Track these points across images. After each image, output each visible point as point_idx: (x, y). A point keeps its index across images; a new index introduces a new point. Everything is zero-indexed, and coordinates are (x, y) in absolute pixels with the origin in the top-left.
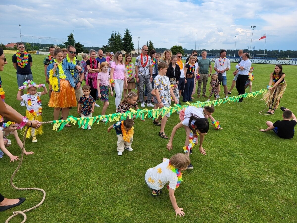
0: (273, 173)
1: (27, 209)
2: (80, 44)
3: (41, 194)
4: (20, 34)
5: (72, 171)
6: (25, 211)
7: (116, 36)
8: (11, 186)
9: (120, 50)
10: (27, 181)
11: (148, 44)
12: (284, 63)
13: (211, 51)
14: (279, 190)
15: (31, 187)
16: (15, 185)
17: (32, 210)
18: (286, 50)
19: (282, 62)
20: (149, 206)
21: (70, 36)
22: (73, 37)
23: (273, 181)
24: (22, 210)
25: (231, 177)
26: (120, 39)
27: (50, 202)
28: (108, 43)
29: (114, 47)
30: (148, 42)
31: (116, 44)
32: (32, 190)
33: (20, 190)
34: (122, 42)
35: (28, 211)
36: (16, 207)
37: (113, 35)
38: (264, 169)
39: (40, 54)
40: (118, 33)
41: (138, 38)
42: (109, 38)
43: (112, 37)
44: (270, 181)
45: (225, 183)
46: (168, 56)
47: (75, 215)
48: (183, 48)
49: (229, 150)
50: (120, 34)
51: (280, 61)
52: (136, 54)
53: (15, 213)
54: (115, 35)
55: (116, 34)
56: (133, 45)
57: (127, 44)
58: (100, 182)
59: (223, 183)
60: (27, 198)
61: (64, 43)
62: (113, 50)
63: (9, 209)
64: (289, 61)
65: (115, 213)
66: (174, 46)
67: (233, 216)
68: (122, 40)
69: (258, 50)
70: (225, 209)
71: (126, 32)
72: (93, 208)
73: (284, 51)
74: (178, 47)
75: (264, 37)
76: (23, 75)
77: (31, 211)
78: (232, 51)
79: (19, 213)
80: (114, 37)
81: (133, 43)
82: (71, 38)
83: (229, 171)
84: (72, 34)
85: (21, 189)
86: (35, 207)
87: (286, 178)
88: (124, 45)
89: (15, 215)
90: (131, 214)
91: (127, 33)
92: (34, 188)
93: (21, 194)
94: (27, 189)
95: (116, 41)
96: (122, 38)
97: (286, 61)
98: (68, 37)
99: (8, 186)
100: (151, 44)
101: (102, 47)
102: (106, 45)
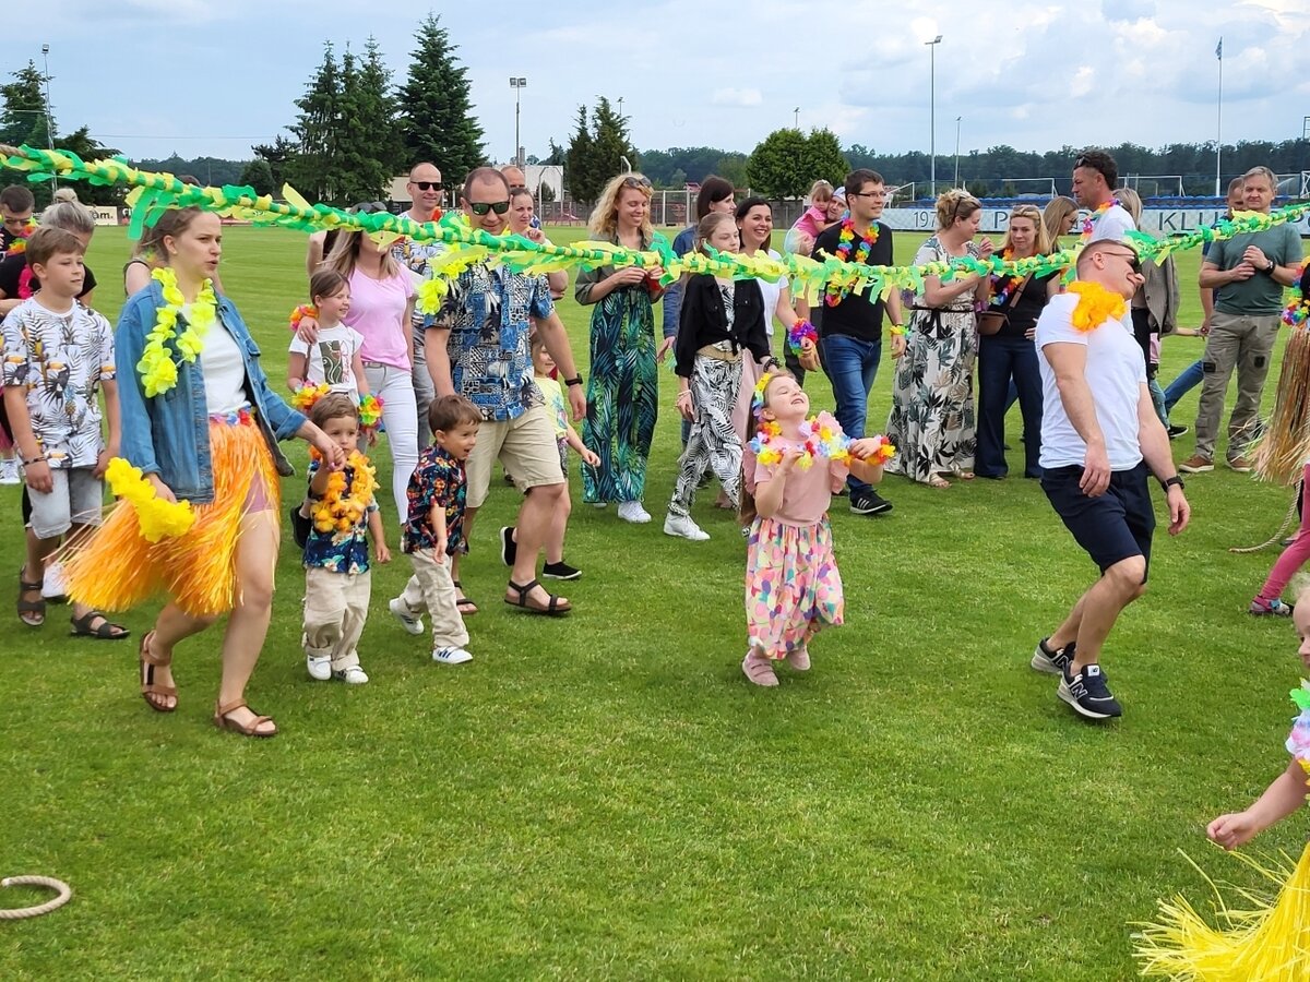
2: (93, 143)
7: (349, 79)
11: (589, 123)
13: (1050, 156)
22: (41, 91)
26: (384, 96)
28: (292, 129)
29: (341, 154)
30: (591, 112)
31: (352, 131)
34: (397, 115)
37: (330, 69)
40: (367, 51)
41: (512, 82)
42: (304, 91)
43: (325, 82)
50: (380, 61)
54: (341, 70)
55: (349, 60)
56: (480, 132)
57: (434, 133)
62: (332, 174)
66: (778, 129)
68: (400, 103)
71: (422, 48)
74: (807, 136)
80: (335, 87)
81: (480, 124)
84: (31, 76)
88: (413, 139)
91: (433, 52)
95: (351, 113)
96: (397, 90)
100: (609, 123)
101: (251, 157)
102: (278, 142)
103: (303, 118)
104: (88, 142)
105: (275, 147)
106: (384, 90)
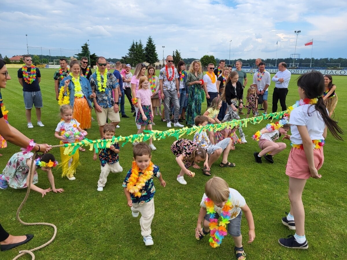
0: (323, 203)
1: (35, 247)
2: (96, 56)
3: (52, 229)
4: (27, 45)
5: (87, 202)
6: (33, 249)
7: (137, 46)
8: (17, 221)
9: (142, 62)
10: (35, 214)
11: (175, 54)
12: (334, 74)
13: (248, 60)
14: (331, 223)
15: (39, 222)
16: (22, 219)
17: (41, 248)
18: (337, 58)
19: (332, 72)
20: (178, 243)
21: (84, 46)
22: (88, 47)
23: (323, 212)
24: (30, 249)
25: (273, 208)
26: (142, 49)
27: (61, 239)
28: (128, 54)
29: (135, 58)
30: (175, 52)
31: (137, 55)
32: (41, 225)
33: (28, 226)
34: (144, 52)
35: (37, 250)
36: (23, 245)
37: (134, 44)
38: (312, 199)
39: (50, 68)
40: (139, 41)
41: (163, 47)
42: (129, 48)
43: (133, 46)
44: (320, 213)
45: (267, 215)
46: (196, 67)
47: (91, 254)
48: (215, 58)
49: (270, 177)
50: (142, 43)
51: (330, 71)
52: (160, 66)
53: (22, 252)
54: (135, 44)
55: (137, 43)
56: (157, 55)
57: (150, 55)
58: (120, 215)
59: (264, 215)
60: (35, 235)
61: (77, 55)
62: (134, 61)
63: (14, 247)
64: (341, 70)
65: (138, 251)
66: (205, 55)
67: (276, 254)
68: (145, 50)
69: (304, 59)
70: (267, 246)
71: (148, 41)
72: (112, 246)
73: (334, 59)
74: (209, 56)
75: (311, 43)
76: (30, 93)
77: (40, 250)
78: (273, 60)
79: (26, 252)
80: (134, 47)
81: (157, 54)
82: (85, 48)
83: (271, 201)
84: (86, 45)
85: (28, 224)
86: (45, 245)
87: (339, 209)
88: (147, 56)
89: (21, 254)
90: (156, 253)
91: (150, 41)
92: (44, 223)
93: (28, 230)
94: (35, 224)
95: (137, 51)
96: (144, 48)
97: (337, 70)
98: (82, 47)
99: (13, 221)
100: (178, 54)
101: (121, 58)
102: (126, 56)
103: (129, 52)
104: (95, 55)
105: (125, 57)
106: (142, 48)
